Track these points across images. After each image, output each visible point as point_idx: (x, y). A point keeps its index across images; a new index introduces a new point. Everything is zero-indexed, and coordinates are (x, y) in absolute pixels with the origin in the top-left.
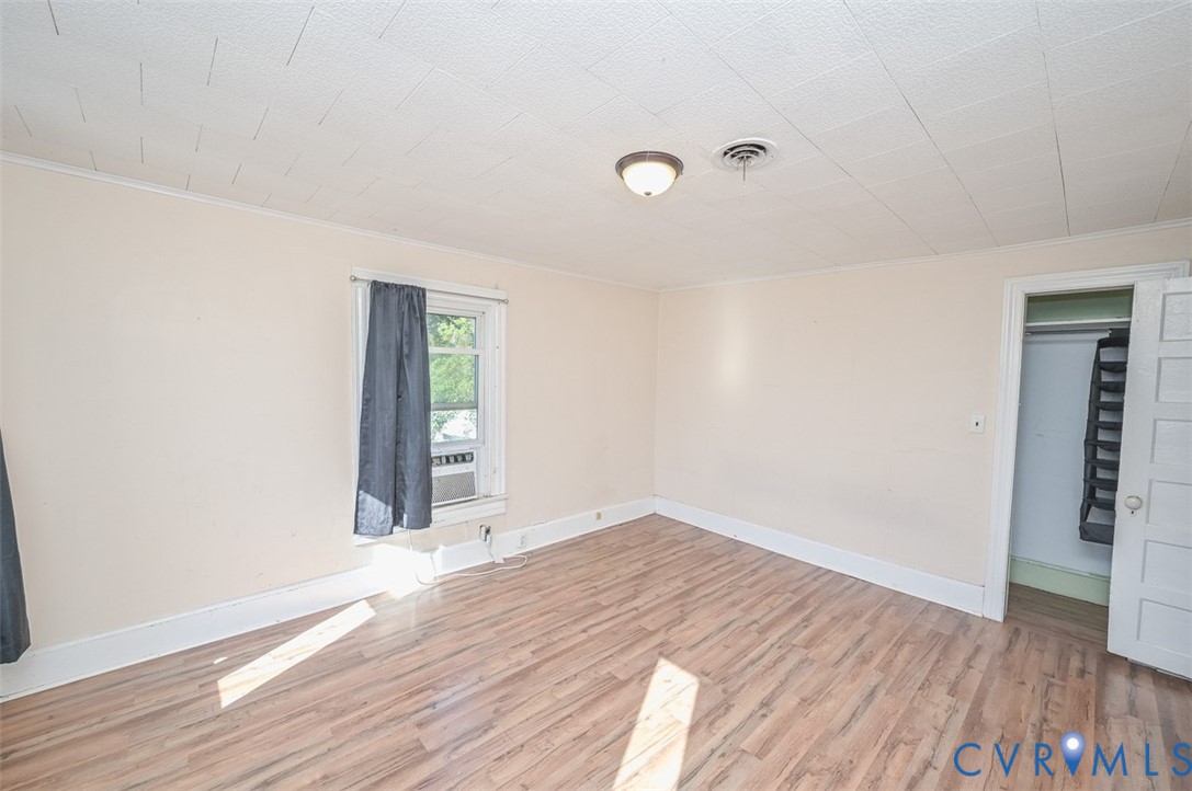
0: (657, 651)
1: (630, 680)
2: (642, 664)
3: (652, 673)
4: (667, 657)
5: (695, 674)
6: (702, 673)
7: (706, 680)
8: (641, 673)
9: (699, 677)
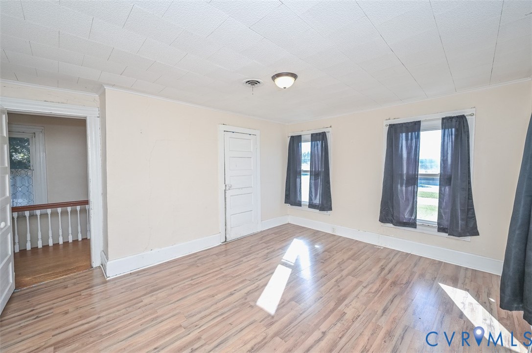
0: (275, 319)
1: (289, 302)
2: (284, 310)
3: (279, 305)
4: (269, 315)
5: (257, 306)
6: (253, 307)
7: (252, 303)
8: (284, 306)
9: (255, 305)
